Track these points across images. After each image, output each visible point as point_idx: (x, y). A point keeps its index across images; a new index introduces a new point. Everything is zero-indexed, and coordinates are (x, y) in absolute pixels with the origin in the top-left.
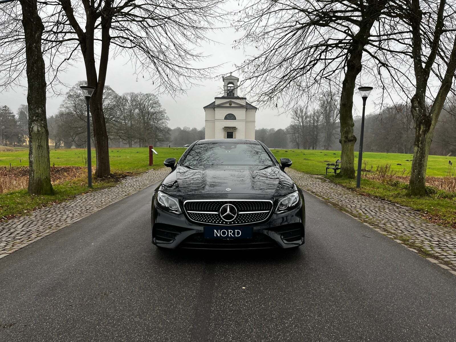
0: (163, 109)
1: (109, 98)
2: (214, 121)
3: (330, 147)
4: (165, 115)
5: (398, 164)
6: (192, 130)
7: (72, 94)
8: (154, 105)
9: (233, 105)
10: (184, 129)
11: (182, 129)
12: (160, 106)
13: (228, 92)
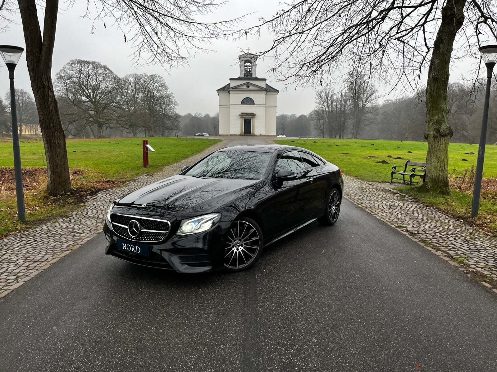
0: (170, 93)
1: (107, 79)
2: (228, 106)
3: (359, 134)
4: (173, 100)
5: (463, 160)
6: (205, 116)
7: (63, 75)
8: (160, 88)
9: (251, 87)
10: (195, 115)
11: (193, 116)
12: (167, 89)
13: (245, 72)
